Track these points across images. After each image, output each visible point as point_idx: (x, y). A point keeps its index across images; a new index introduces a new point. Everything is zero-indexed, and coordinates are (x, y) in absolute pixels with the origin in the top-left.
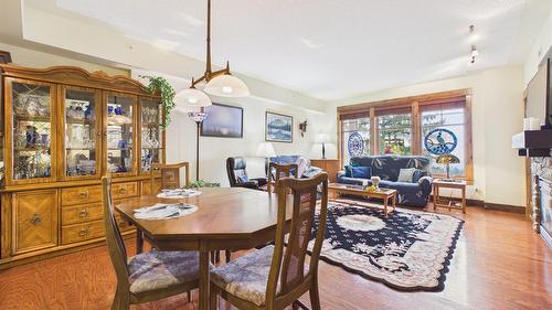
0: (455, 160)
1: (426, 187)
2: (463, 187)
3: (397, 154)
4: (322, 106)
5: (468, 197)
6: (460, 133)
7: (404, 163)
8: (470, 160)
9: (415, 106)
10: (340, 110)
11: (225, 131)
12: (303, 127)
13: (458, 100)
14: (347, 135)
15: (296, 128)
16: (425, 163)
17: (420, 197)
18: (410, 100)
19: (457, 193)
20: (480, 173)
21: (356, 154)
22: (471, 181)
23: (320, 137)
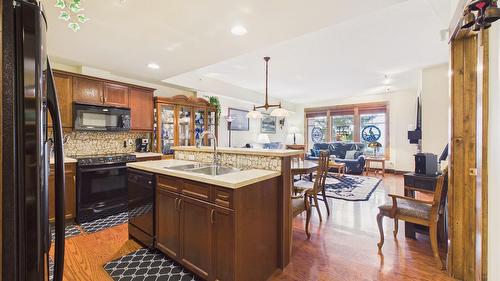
0: (379, 145)
1: (362, 162)
2: (383, 162)
3: (344, 141)
4: (294, 108)
5: (386, 168)
6: (382, 128)
7: (349, 147)
8: (388, 145)
9: (356, 110)
10: (306, 110)
11: (240, 127)
12: (282, 122)
13: (382, 108)
14: (310, 129)
15: (277, 123)
16: (361, 147)
17: (358, 168)
18: (353, 106)
19: (379, 165)
20: (393, 153)
21: (318, 141)
22: (388, 158)
23: (292, 129)
